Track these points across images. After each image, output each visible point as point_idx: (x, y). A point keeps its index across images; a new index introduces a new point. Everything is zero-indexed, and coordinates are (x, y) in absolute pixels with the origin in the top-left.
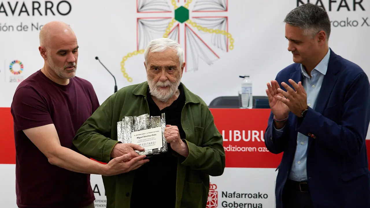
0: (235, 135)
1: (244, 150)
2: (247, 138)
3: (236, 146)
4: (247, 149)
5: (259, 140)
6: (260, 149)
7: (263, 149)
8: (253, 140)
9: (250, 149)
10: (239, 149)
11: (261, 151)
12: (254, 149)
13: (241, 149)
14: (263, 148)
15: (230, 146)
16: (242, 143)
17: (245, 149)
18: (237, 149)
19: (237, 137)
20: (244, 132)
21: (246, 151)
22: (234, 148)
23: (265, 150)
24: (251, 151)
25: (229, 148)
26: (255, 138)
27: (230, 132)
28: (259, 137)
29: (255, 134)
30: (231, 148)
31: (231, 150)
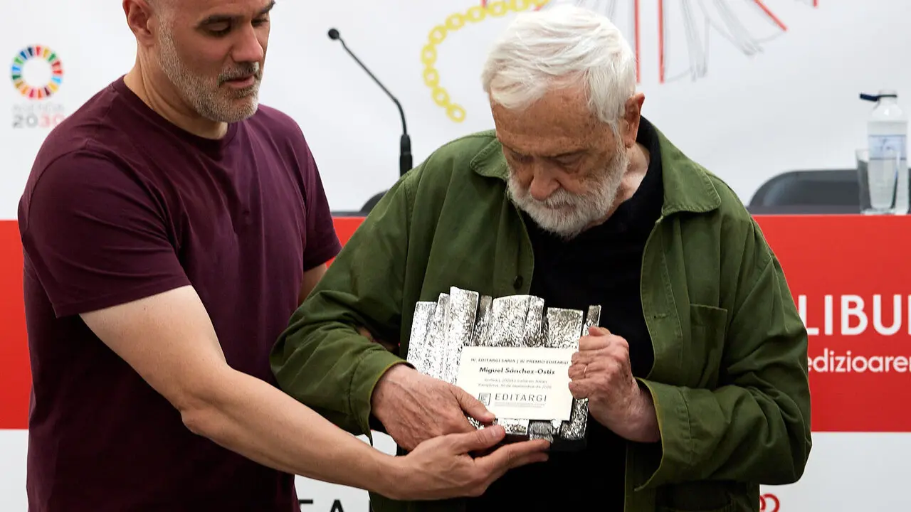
0: (846, 312)
1: (880, 369)
2: (887, 321)
3: (849, 353)
4: (891, 363)
9: (902, 364)
10: (860, 364)
13: (868, 364)
15: (826, 351)
16: (870, 343)
17: (883, 364)
18: (852, 365)
19: (854, 321)
20: (877, 299)
21: (887, 369)
22: (842, 359)
24: (904, 370)
25: (825, 359)
27: (829, 300)
30: (832, 359)
31: (832, 369)
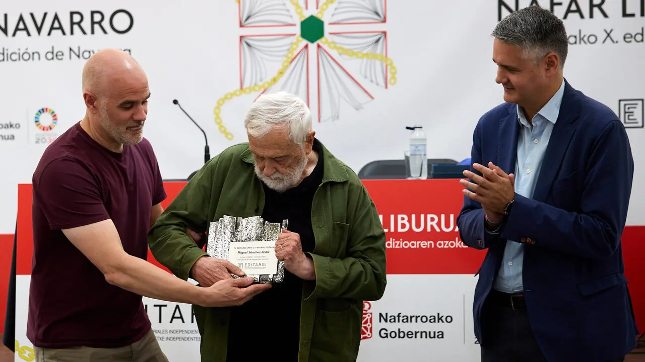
0: (400, 222)
1: (415, 247)
2: (418, 226)
3: (401, 240)
4: (420, 244)
5: (438, 230)
6: (440, 244)
7: (444, 244)
8: (429, 230)
9: (424, 244)
10: (406, 245)
11: (442, 246)
12: (431, 244)
13: (409, 245)
14: (445, 242)
15: (391, 239)
16: (410, 235)
17: (416, 244)
18: (402, 245)
19: (403, 226)
20: (413, 216)
21: (418, 247)
22: (398, 242)
23: (448, 245)
24: (425, 247)
25: (391, 243)
26: (432, 226)
27: (392, 217)
28: (439, 224)
29: (432, 219)
30: (394, 242)
31: (394, 247)
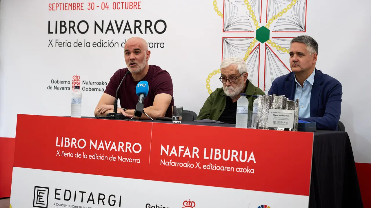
0: (216, 153)
1: (223, 170)
2: (226, 157)
3: (216, 165)
4: (226, 168)
5: (237, 160)
6: (238, 170)
7: (240, 170)
8: (232, 160)
9: (229, 169)
10: (218, 168)
11: (239, 171)
12: (232, 169)
13: (220, 168)
14: (241, 168)
15: (210, 164)
16: (221, 162)
17: (224, 168)
18: (216, 168)
19: (218, 156)
20: (224, 150)
21: (225, 170)
22: (214, 166)
23: (242, 171)
24: (229, 171)
25: (210, 166)
26: (234, 158)
27: (212, 150)
28: (238, 157)
29: (235, 154)
30: (211, 166)
31: (211, 169)
